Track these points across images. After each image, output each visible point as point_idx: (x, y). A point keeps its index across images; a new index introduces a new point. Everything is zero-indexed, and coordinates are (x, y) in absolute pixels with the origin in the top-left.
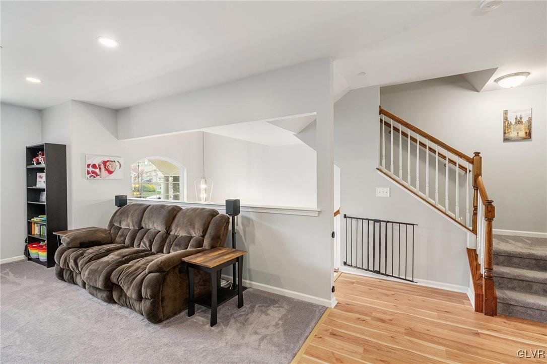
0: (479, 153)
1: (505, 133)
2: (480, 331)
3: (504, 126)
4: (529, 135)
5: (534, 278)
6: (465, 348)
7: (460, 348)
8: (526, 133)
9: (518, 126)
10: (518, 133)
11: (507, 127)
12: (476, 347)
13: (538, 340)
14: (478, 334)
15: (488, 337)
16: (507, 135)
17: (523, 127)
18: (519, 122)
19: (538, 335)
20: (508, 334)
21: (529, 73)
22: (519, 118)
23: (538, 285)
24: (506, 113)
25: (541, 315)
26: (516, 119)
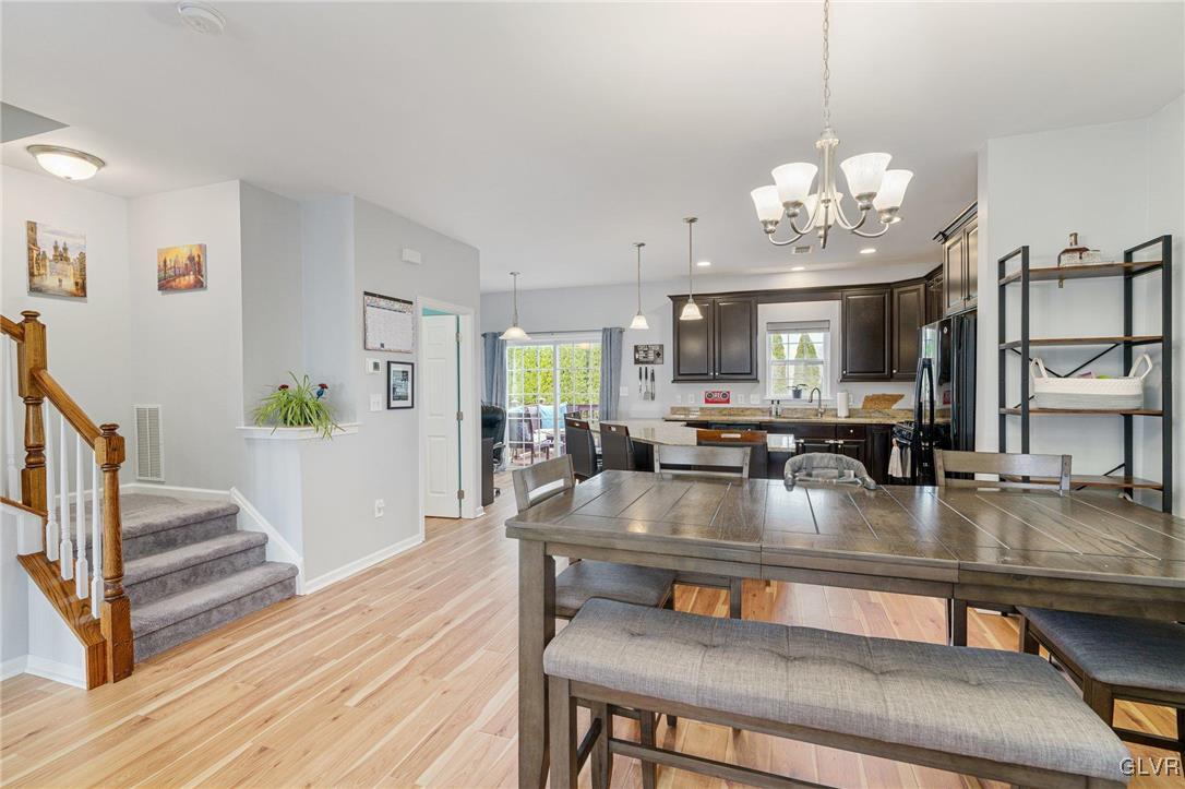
0: (37, 315)
1: (32, 275)
2: (142, 713)
3: (30, 259)
4: (81, 290)
5: (170, 566)
6: (159, 755)
7: (152, 764)
8: (77, 284)
9: (60, 265)
10: (60, 281)
11: (35, 264)
12: (171, 740)
13: (223, 661)
14: (146, 720)
15: (167, 710)
16: (36, 280)
17: (70, 270)
18: (61, 256)
19: (214, 656)
20: (185, 683)
21: (104, 164)
22: (61, 249)
23: (175, 575)
24: (32, 227)
25: (197, 624)
26: (56, 248)
